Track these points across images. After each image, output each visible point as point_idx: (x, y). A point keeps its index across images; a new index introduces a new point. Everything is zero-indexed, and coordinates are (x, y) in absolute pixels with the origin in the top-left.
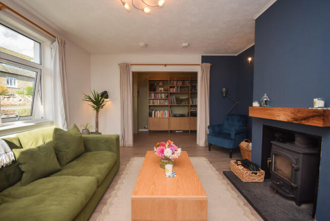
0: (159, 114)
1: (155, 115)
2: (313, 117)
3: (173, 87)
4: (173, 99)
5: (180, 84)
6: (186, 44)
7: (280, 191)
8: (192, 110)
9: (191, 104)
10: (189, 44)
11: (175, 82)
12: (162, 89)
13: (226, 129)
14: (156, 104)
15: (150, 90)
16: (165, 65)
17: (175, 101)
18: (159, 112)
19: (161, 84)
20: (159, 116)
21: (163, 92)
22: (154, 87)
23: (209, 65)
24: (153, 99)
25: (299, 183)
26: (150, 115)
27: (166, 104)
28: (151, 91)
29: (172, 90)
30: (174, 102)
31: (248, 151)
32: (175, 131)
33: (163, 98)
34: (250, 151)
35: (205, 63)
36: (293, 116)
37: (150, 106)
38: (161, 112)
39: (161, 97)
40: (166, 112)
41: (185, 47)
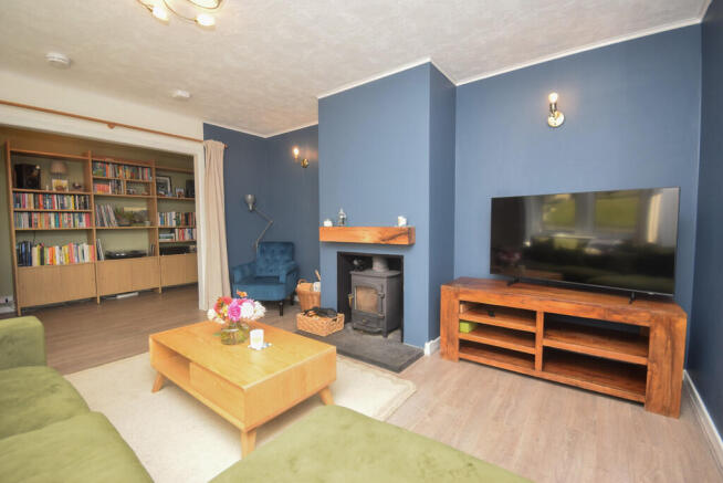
0: (59, 254)
1: (42, 261)
2: (400, 235)
3: (107, 181)
4: (107, 212)
5: (124, 174)
6: (185, 94)
7: (368, 329)
8: (162, 240)
9: (159, 225)
10: (191, 96)
11: (110, 169)
12: (64, 183)
13: (261, 270)
14: (42, 226)
15: (19, 183)
16: (112, 125)
17: (113, 218)
18: (57, 248)
19: (58, 168)
20: (58, 263)
21: (67, 191)
22: (35, 173)
23: (220, 146)
24: (30, 212)
25: (385, 312)
26: (24, 259)
27: (83, 225)
28: (20, 186)
29: (99, 190)
30: (109, 222)
31: (312, 295)
32: (115, 295)
33: (72, 208)
34: (316, 294)
35: (215, 139)
36: (380, 236)
37: (18, 233)
38: (66, 248)
39: (63, 206)
40: (86, 247)
41: (181, 99)
